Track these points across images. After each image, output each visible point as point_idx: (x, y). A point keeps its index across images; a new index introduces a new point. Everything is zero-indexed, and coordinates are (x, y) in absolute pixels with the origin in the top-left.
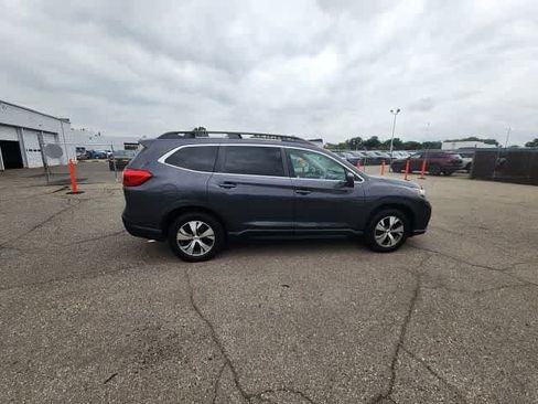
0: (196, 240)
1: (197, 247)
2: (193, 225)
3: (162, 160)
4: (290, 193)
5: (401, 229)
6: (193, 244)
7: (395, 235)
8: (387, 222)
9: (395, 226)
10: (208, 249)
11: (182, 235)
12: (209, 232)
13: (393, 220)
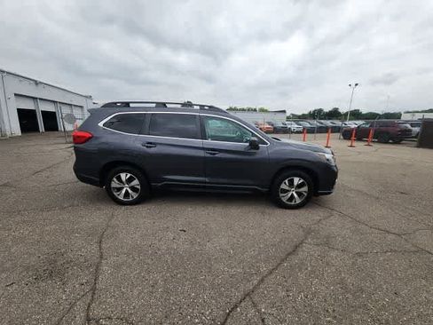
0: (126, 188)
1: (127, 194)
2: (124, 176)
3: (101, 124)
4: (201, 153)
5: (305, 189)
6: (124, 191)
7: (300, 194)
8: (291, 182)
9: (300, 186)
10: (135, 196)
11: (115, 184)
12: (136, 182)
13: (297, 181)
